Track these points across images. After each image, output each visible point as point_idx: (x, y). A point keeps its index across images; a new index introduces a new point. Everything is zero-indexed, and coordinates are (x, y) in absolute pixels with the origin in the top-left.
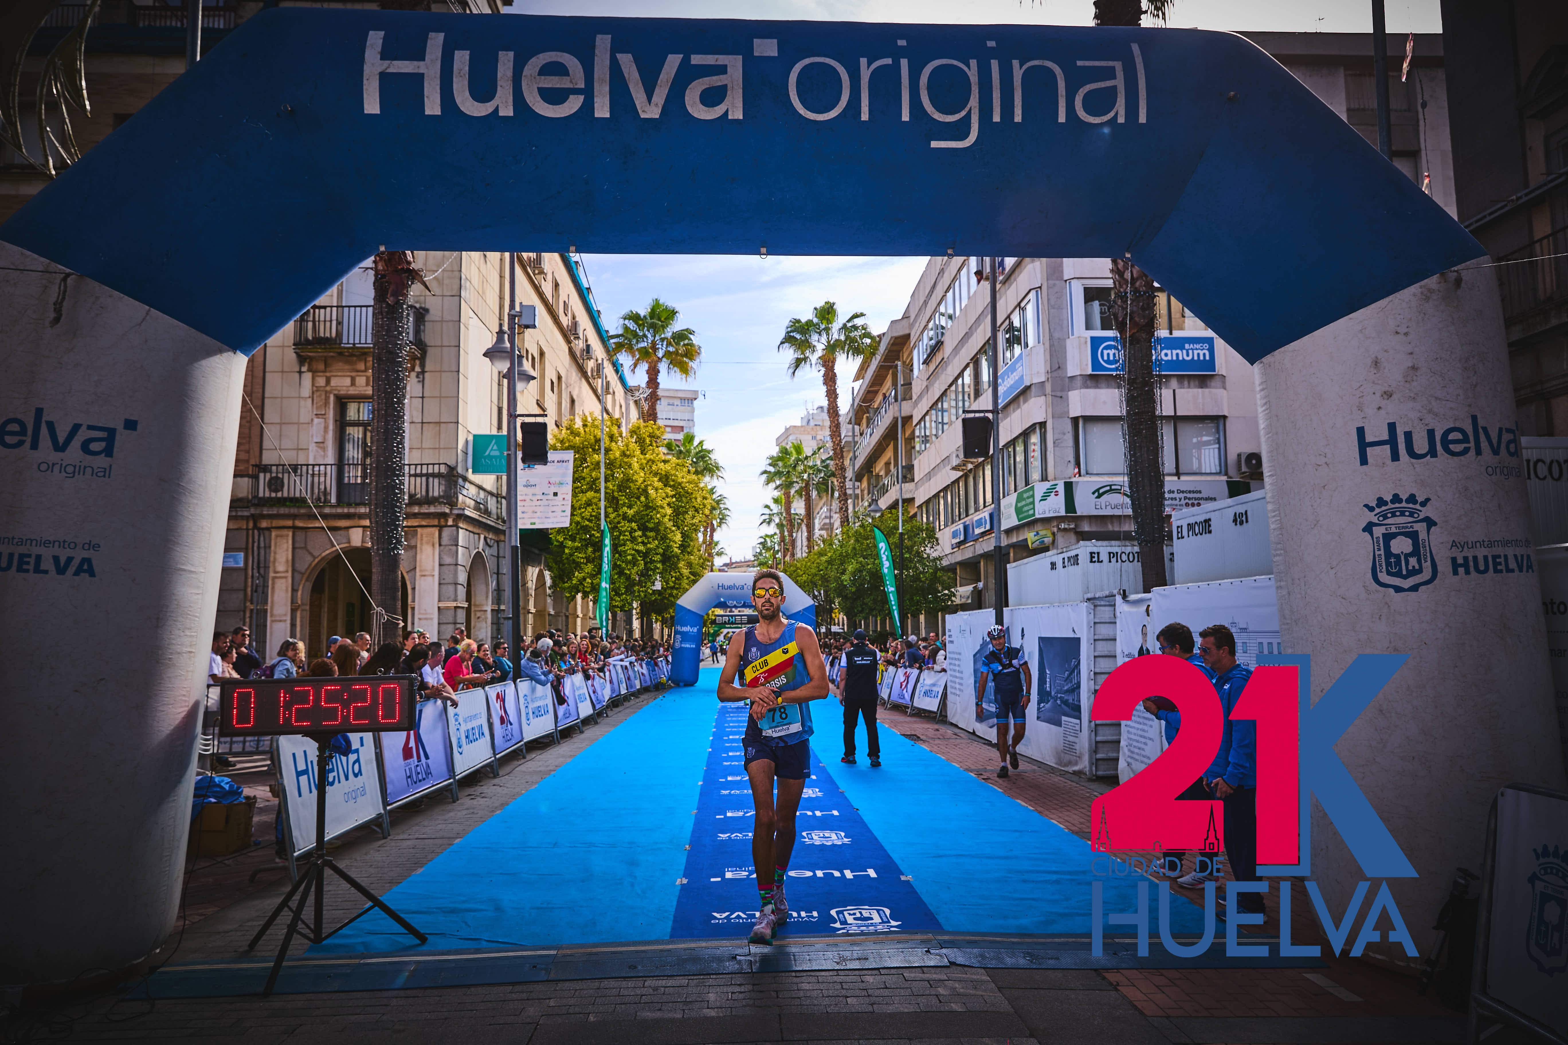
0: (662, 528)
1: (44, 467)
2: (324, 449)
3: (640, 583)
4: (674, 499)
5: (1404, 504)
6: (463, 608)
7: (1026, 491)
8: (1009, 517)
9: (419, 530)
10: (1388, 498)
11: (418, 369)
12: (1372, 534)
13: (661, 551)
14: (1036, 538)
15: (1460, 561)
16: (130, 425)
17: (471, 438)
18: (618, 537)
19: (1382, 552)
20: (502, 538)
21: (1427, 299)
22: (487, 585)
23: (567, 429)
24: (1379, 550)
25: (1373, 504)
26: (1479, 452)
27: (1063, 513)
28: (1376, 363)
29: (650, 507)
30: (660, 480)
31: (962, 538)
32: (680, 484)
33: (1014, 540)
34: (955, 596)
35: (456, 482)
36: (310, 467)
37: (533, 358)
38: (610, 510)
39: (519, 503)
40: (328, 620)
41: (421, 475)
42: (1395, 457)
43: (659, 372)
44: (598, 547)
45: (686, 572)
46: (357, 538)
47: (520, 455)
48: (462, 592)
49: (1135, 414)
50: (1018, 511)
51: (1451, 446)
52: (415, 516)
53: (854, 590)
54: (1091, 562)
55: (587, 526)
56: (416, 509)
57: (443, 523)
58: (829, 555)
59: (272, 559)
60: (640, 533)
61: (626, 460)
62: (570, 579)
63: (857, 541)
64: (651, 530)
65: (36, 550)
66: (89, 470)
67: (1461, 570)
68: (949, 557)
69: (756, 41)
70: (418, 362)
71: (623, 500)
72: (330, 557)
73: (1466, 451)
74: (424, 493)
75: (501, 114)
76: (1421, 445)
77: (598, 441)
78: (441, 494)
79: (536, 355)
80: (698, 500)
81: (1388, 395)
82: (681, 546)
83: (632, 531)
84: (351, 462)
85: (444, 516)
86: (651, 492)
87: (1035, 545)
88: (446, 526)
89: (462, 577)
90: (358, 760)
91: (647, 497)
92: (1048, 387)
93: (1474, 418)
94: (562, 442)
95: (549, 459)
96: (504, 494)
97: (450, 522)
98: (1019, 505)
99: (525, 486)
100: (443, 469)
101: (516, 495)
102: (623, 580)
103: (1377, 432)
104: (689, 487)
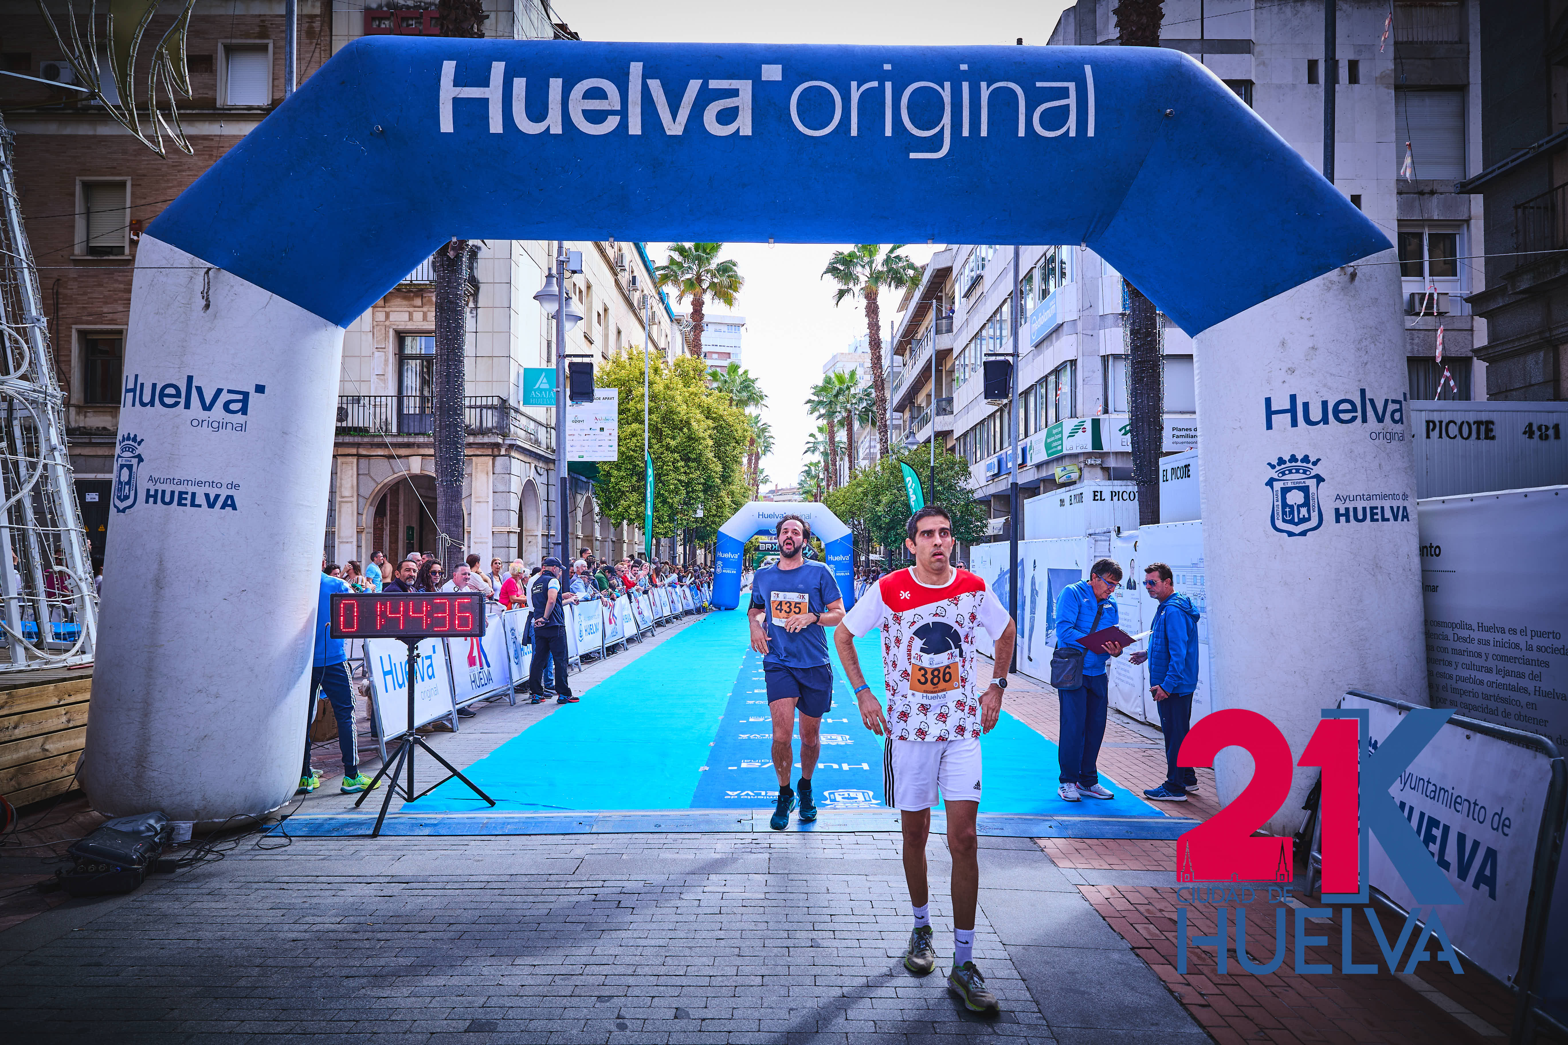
0: (703, 459)
1: (195, 423)
2: (385, 381)
3: (682, 512)
4: (715, 432)
5: (1299, 464)
6: (515, 532)
7: (1055, 428)
8: (1039, 452)
9: (474, 458)
10: (1287, 458)
11: (471, 305)
12: (1272, 488)
13: (702, 481)
14: (1064, 473)
15: (1342, 511)
16: (260, 389)
17: (522, 371)
18: (662, 468)
19: (1280, 503)
20: (551, 466)
21: (1329, 289)
22: (538, 511)
23: (614, 362)
24: (1277, 501)
25: (1275, 462)
26: (1364, 420)
27: (1089, 449)
28: (1283, 343)
29: (693, 439)
30: (702, 412)
31: (996, 471)
32: (721, 416)
33: (1044, 473)
34: (986, 526)
35: (508, 414)
36: (372, 398)
37: (581, 292)
38: (654, 441)
39: (568, 438)
40: (390, 542)
41: (475, 407)
42: (1294, 423)
43: (703, 303)
44: (642, 476)
45: (728, 500)
46: (416, 466)
47: (568, 393)
48: (514, 518)
50: (1048, 446)
51: (1342, 416)
52: (470, 445)
53: (887, 521)
54: (1094, 500)
55: (632, 456)
56: (471, 439)
57: (496, 453)
58: (865, 486)
59: (338, 485)
60: (682, 463)
61: (669, 392)
62: (616, 506)
63: (892, 473)
64: (694, 460)
65: (191, 489)
66: (229, 426)
67: (1343, 519)
68: (984, 489)
69: (764, 67)
70: (471, 298)
71: (667, 431)
72: (392, 483)
73: (1354, 419)
74: (478, 424)
75: (552, 132)
76: (1316, 414)
77: (642, 374)
78: (495, 425)
79: (584, 289)
80: (740, 432)
81: (1292, 371)
82: (723, 476)
83: (675, 461)
84: (409, 394)
85: (497, 445)
86: (694, 425)
87: (1062, 480)
88: (499, 455)
89: (515, 504)
90: (431, 665)
91: (689, 429)
92: (1080, 324)
93: (1363, 392)
94: (608, 376)
95: (595, 397)
96: (553, 425)
97: (503, 452)
98: (1049, 440)
99: (573, 422)
100: (496, 401)
101: (565, 430)
102: (666, 508)
103: (1281, 402)
104: (730, 420)
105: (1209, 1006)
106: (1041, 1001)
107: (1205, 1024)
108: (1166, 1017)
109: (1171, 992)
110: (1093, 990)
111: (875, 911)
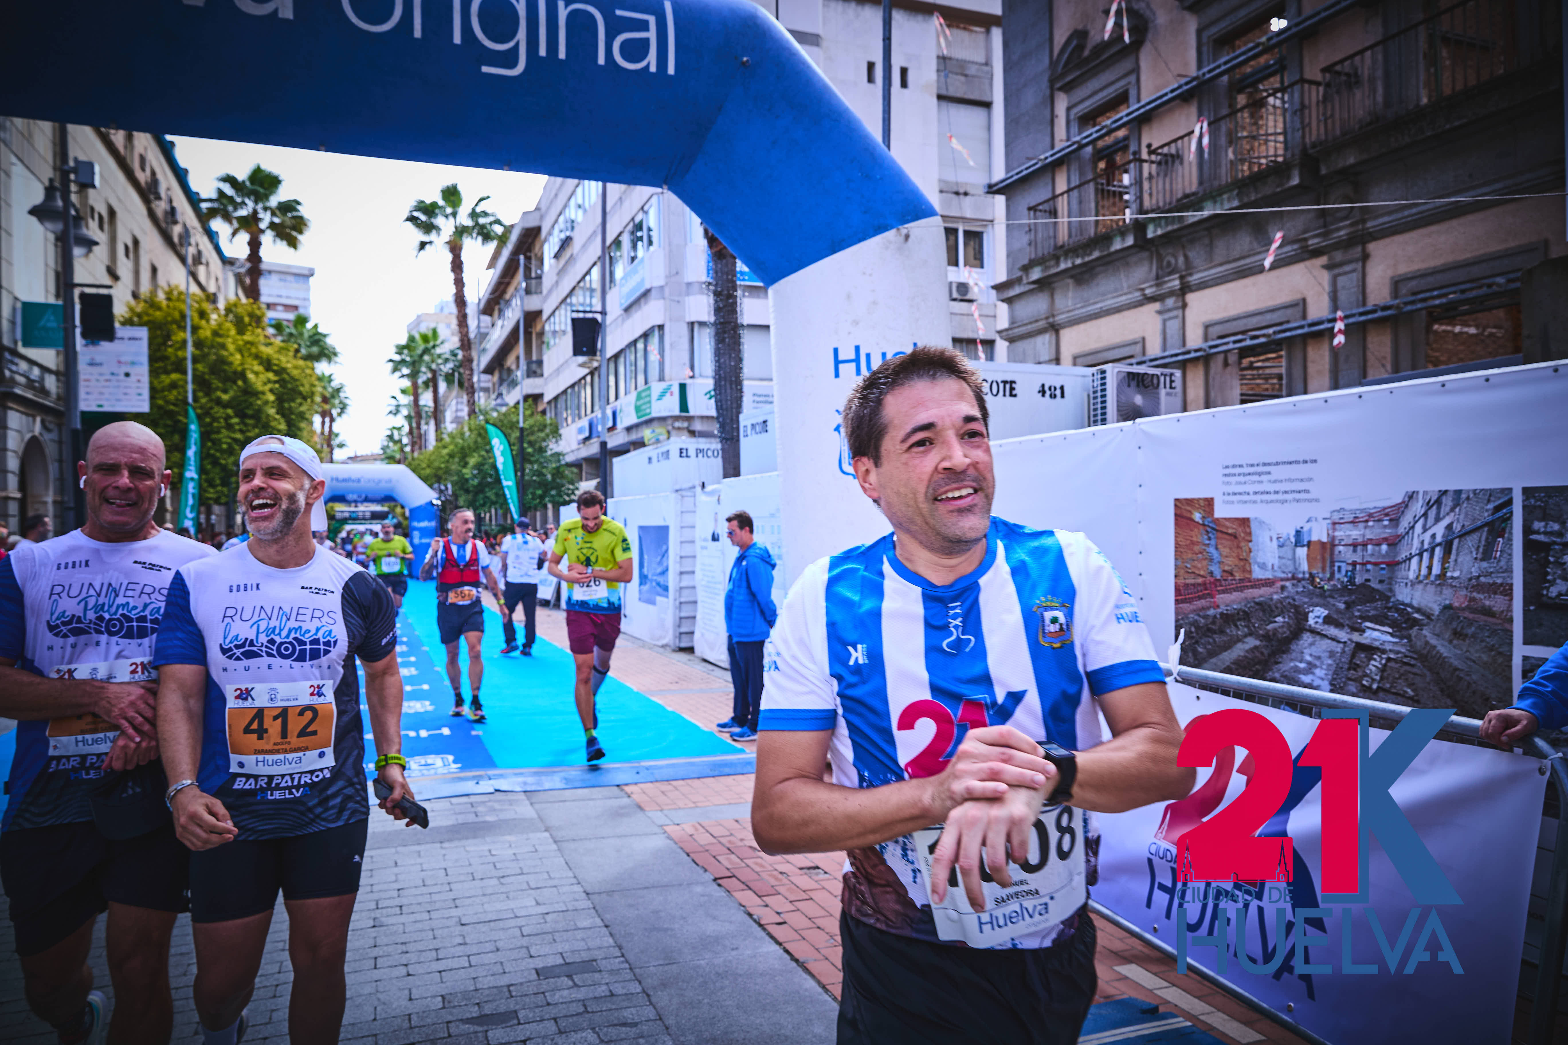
0: (263, 416)
4: (277, 386)
6: (14, 499)
7: (644, 391)
8: (629, 415)
12: (840, 434)
14: (652, 434)
17: (18, 305)
18: (210, 424)
19: (846, 448)
20: (62, 420)
21: (887, 248)
22: (47, 473)
23: (145, 301)
24: (844, 446)
27: (677, 412)
28: (849, 297)
29: (249, 393)
30: (261, 364)
31: (590, 435)
32: (284, 370)
33: (634, 436)
38: (200, 394)
39: (81, 383)
42: (858, 373)
43: (260, 244)
47: (79, 330)
48: (13, 481)
49: (721, 323)
50: (637, 409)
53: (475, 484)
54: (681, 457)
55: (172, 411)
58: (452, 448)
61: (218, 339)
63: (478, 435)
68: (575, 452)
71: (216, 383)
76: (877, 364)
77: (183, 316)
79: (105, 214)
80: (307, 387)
81: (856, 323)
83: (228, 418)
86: (251, 376)
91: (245, 382)
92: (667, 290)
93: (915, 345)
94: (139, 316)
95: (118, 336)
96: (62, 370)
98: (638, 403)
99: (88, 364)
101: (77, 374)
102: (217, 470)
103: (847, 353)
104: (295, 373)
105: (785, 923)
106: (624, 944)
107: (781, 940)
108: (744, 940)
109: (750, 915)
110: (677, 926)
111: (449, 879)
